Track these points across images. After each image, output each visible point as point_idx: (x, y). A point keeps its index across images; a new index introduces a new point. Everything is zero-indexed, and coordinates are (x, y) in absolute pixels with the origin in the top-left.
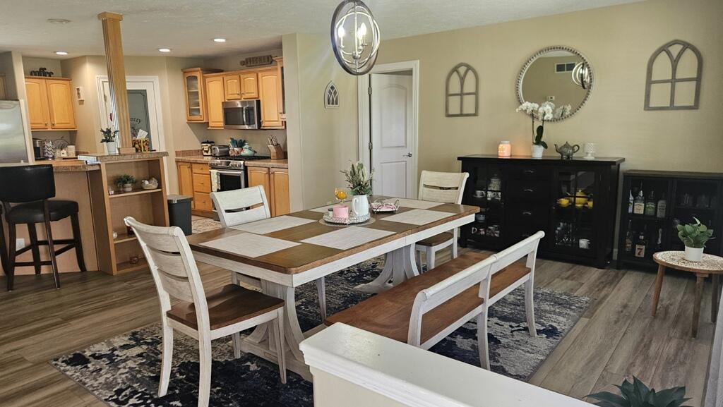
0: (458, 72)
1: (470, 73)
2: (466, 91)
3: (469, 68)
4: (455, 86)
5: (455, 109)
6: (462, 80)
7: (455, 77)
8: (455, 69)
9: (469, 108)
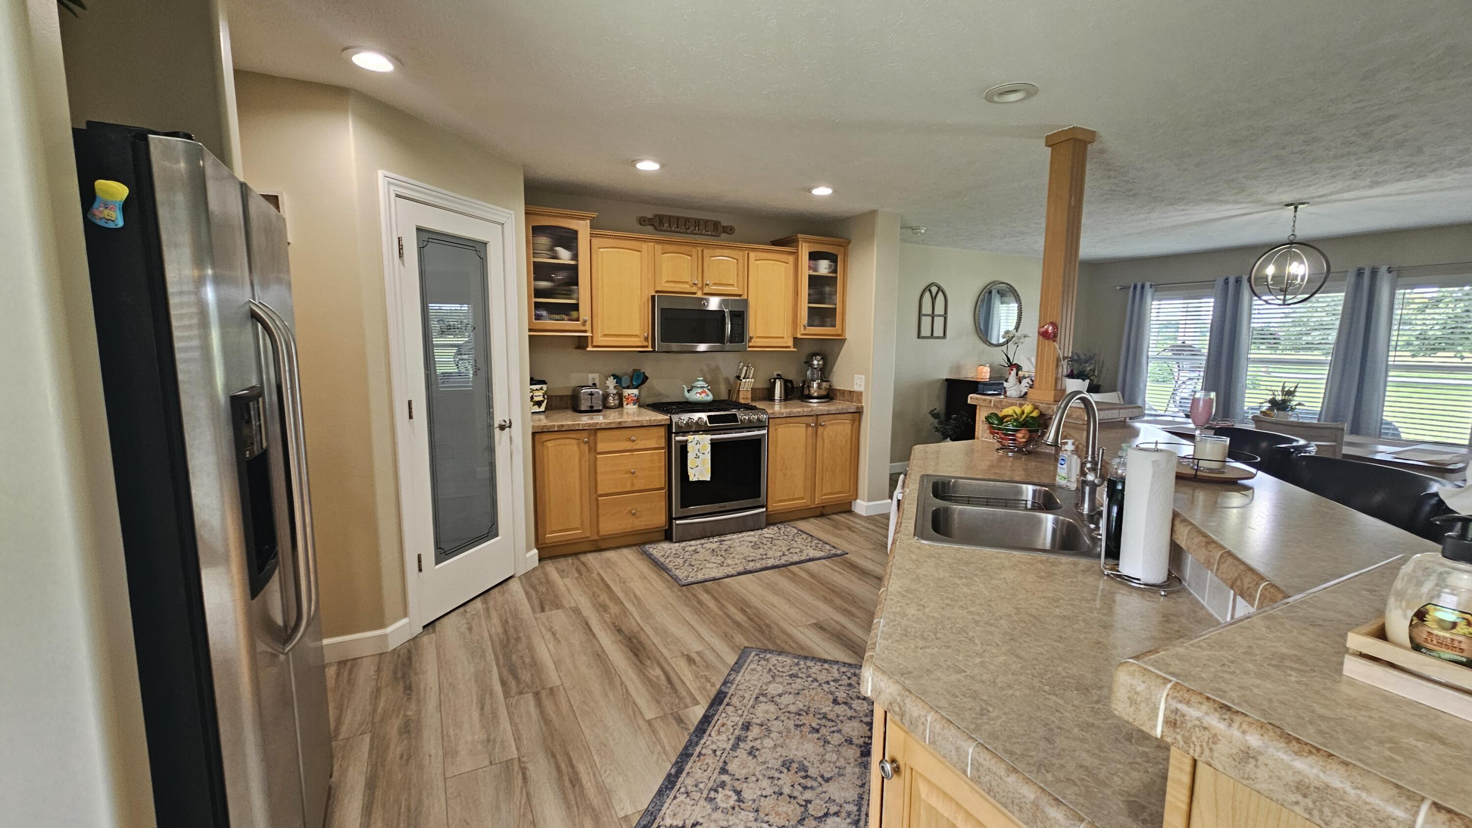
0: (930, 291)
1: (940, 294)
2: (936, 313)
3: (940, 289)
4: (927, 309)
5: (926, 331)
6: (934, 299)
7: (927, 297)
8: (928, 288)
9: (938, 332)
